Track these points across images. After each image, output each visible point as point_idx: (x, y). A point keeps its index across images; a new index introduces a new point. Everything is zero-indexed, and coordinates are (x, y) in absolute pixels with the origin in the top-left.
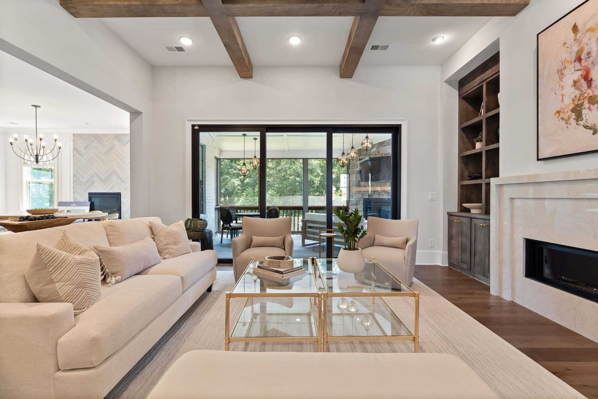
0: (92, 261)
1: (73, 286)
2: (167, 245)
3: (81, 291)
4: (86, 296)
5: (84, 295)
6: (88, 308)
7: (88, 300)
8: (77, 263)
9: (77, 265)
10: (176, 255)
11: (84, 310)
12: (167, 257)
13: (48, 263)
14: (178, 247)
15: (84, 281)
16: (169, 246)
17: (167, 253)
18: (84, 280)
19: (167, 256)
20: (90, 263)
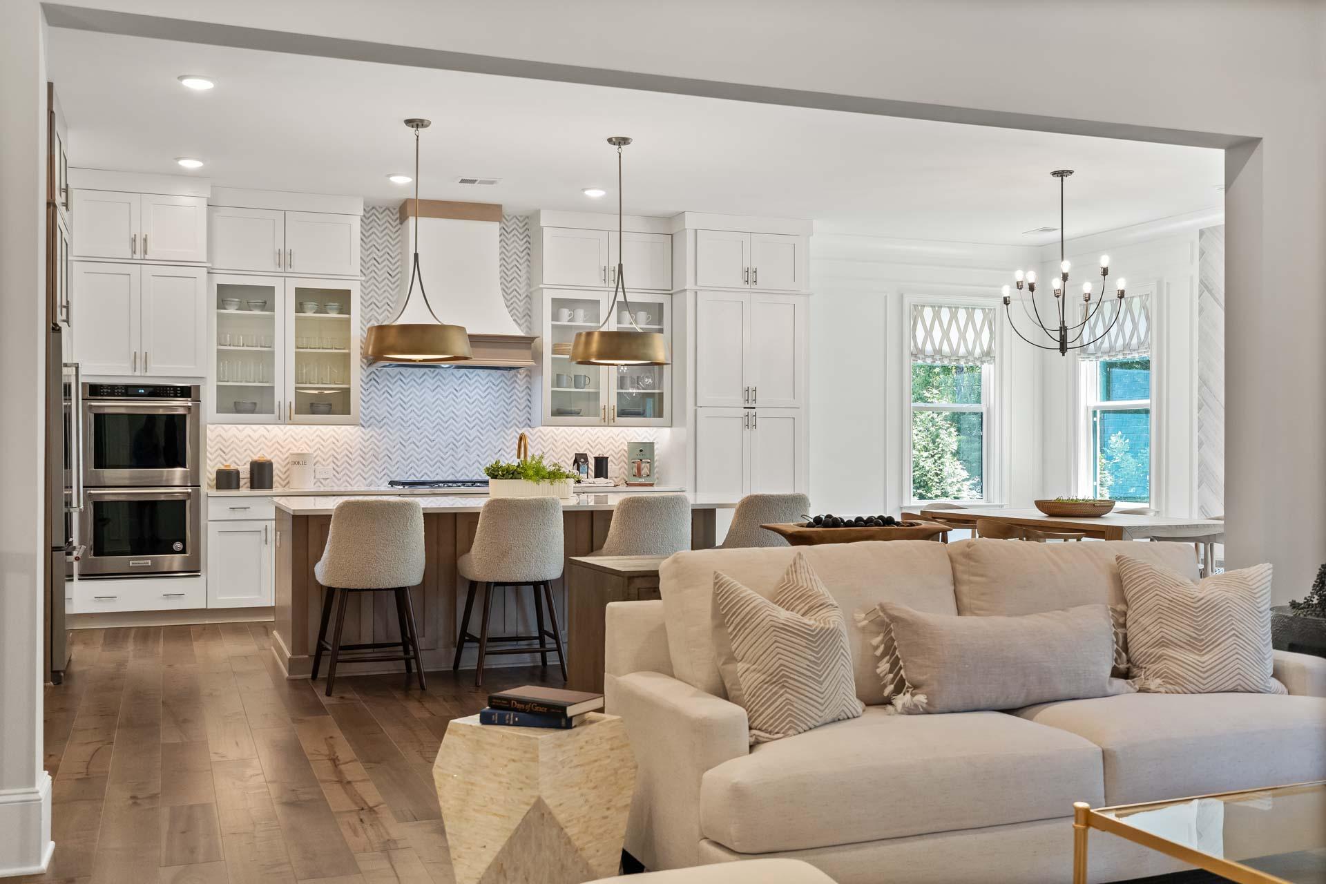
0: (813, 631)
1: (763, 677)
2: (1163, 643)
3: (775, 693)
4: (785, 706)
5: (781, 704)
6: (786, 735)
7: (787, 717)
8: (776, 627)
9: (774, 630)
10: (1191, 687)
11: (776, 736)
12: (1152, 687)
13: (726, 615)
14: (1203, 659)
15: (783, 672)
16: (1169, 652)
17: (1157, 675)
18: (785, 668)
19: (1154, 684)
20: (805, 633)
